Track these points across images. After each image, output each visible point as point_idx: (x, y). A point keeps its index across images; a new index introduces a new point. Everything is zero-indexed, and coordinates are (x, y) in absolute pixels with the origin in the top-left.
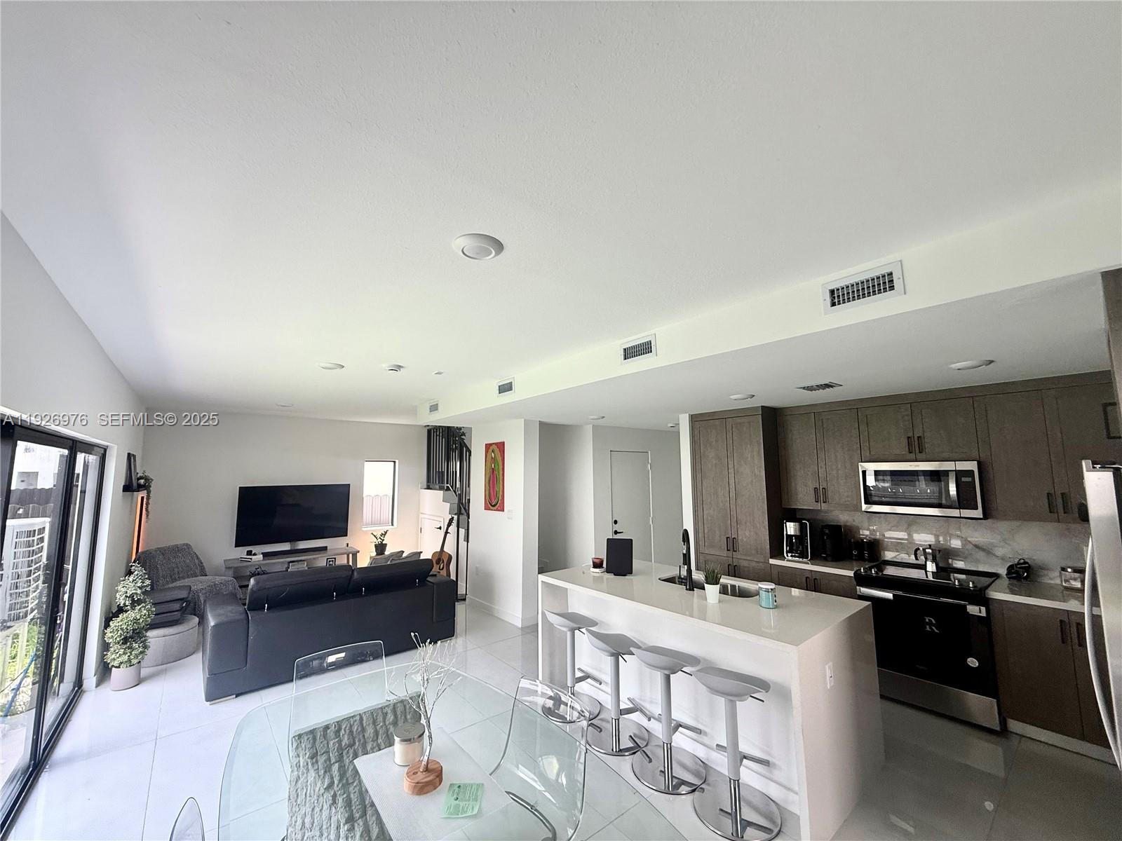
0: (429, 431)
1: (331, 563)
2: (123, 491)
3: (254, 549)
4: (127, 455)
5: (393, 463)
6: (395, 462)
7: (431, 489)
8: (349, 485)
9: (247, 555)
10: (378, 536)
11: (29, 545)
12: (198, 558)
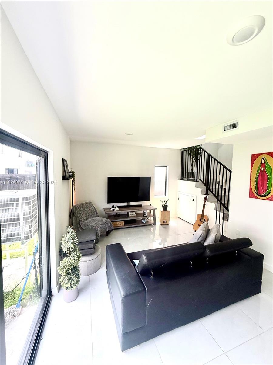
0: (183, 153)
1: (145, 213)
2: (62, 179)
3: (115, 205)
4: (62, 159)
5: (165, 167)
6: (166, 167)
7: (183, 180)
8: (150, 177)
9: (112, 207)
10: (163, 201)
11: (29, 203)
12: (95, 209)
